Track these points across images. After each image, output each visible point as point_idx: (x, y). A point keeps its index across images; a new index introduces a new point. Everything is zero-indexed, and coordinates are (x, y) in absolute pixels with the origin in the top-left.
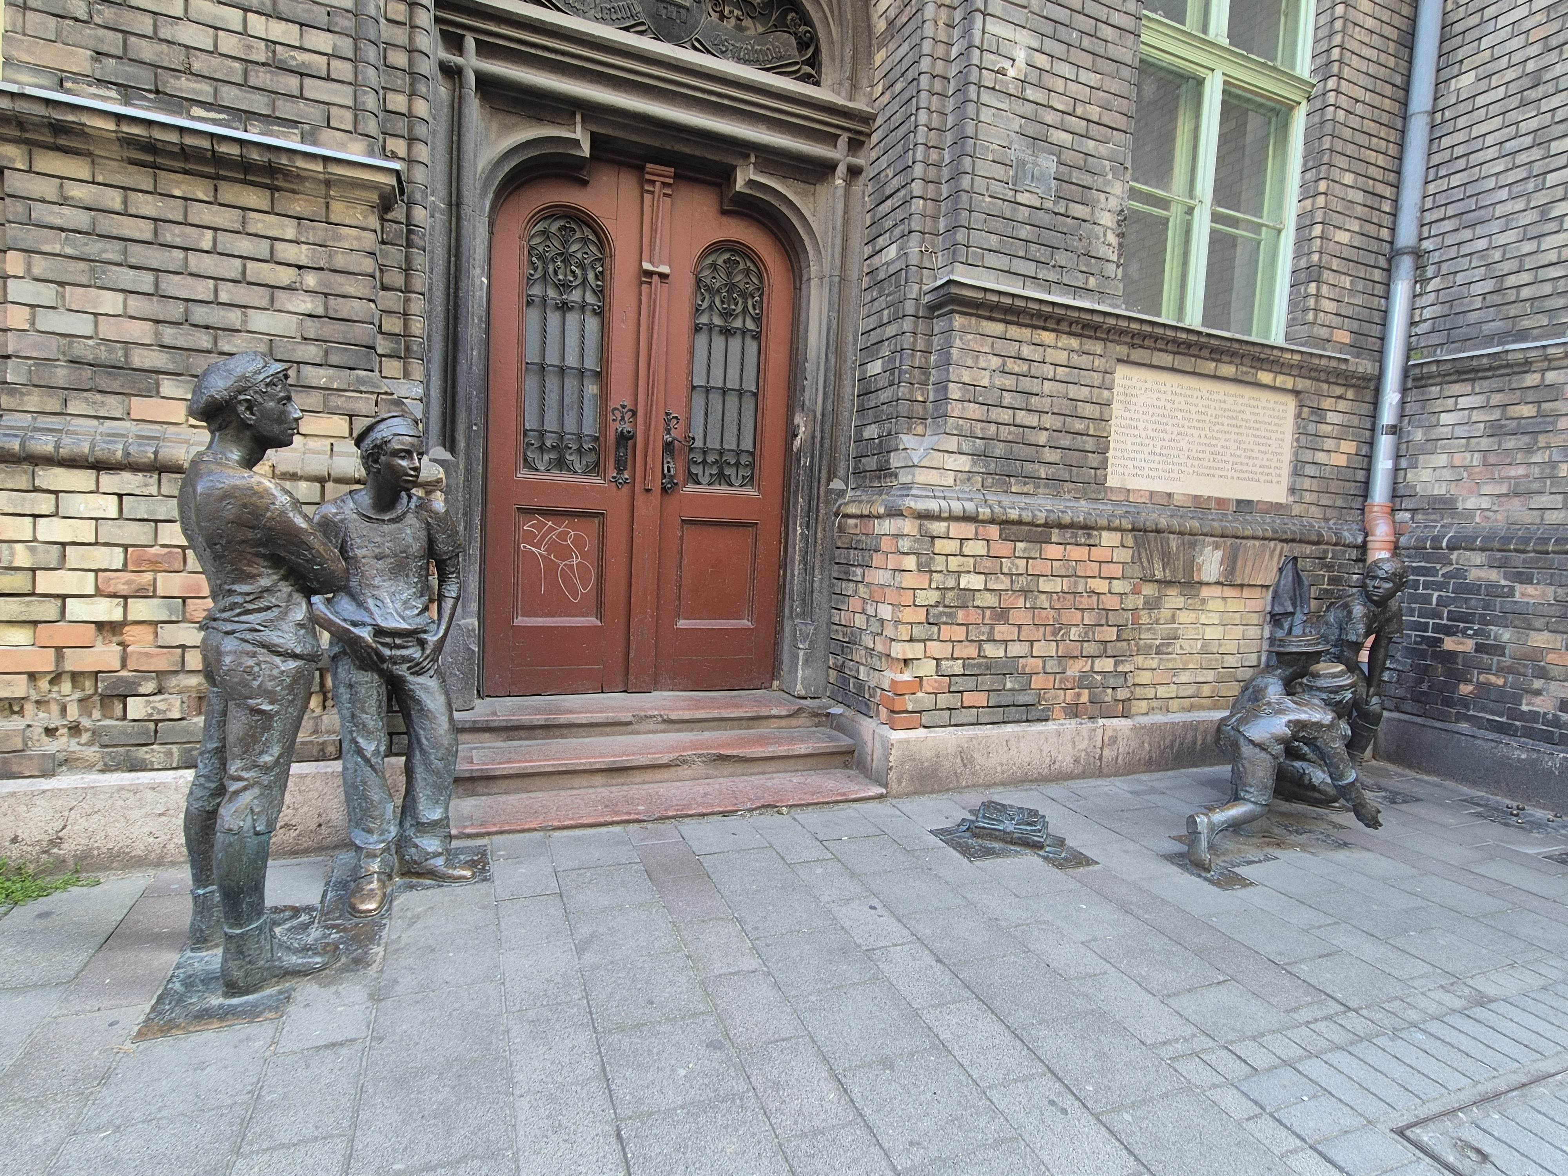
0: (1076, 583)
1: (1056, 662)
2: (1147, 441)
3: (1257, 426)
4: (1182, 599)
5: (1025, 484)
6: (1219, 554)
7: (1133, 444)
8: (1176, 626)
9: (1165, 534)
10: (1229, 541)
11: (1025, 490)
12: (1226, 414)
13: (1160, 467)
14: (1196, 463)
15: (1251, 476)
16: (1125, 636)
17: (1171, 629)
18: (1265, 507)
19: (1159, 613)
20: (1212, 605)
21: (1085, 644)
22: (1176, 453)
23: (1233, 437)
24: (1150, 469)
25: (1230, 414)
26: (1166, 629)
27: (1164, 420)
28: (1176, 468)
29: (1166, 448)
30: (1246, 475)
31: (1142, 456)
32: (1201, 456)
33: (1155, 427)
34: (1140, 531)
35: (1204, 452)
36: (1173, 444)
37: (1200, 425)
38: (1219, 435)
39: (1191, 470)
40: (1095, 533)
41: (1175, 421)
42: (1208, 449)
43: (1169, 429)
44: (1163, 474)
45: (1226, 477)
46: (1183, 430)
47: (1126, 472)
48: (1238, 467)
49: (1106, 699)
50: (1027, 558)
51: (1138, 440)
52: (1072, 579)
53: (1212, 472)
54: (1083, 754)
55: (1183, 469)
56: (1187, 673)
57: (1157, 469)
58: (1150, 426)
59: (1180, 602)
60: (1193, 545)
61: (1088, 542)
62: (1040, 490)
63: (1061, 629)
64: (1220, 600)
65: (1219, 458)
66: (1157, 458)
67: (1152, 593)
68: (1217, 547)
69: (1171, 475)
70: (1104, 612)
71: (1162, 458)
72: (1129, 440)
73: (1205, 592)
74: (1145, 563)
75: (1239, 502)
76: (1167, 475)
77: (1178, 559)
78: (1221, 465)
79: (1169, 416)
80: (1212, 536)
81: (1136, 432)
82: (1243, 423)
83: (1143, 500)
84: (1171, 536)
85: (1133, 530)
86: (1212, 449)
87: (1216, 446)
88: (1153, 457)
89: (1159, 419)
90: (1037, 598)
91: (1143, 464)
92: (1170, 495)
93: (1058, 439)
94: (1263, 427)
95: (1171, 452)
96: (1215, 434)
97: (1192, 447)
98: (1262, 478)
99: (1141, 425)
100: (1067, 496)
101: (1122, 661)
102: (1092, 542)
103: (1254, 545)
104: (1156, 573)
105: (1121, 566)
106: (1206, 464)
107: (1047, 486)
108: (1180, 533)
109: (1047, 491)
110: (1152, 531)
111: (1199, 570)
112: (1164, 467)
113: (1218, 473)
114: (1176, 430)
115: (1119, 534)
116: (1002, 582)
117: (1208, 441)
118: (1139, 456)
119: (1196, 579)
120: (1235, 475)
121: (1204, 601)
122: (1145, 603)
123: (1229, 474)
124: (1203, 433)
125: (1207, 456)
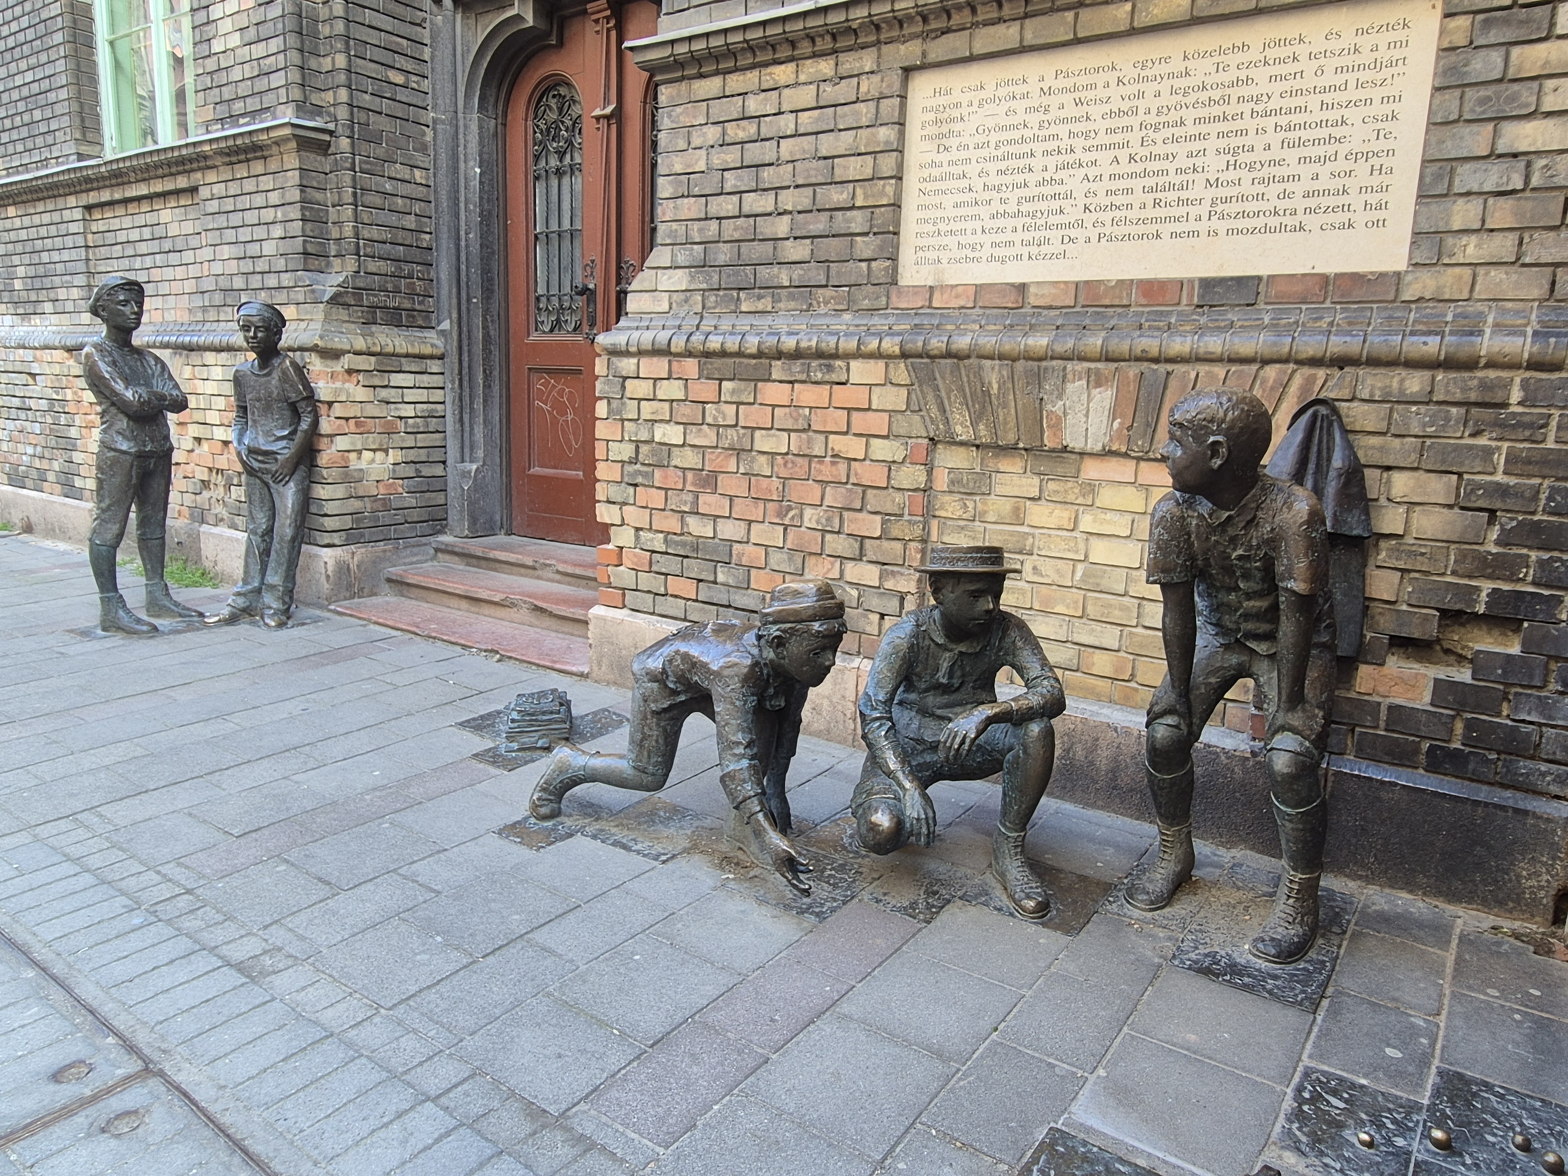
0: (810, 441)
1: (785, 556)
2: (987, 196)
3: (1299, 101)
4: (1036, 480)
7: (956, 206)
8: (1024, 529)
10: (1132, 370)
12: (1191, 99)
13: (1020, 236)
14: (1107, 216)
15: (1273, 221)
16: (895, 533)
17: (1012, 534)
18: (1299, 288)
19: (984, 503)
22: (1055, 205)
23: (1212, 144)
24: (994, 245)
25: (1204, 96)
26: (1001, 532)
27: (1026, 148)
28: (1055, 235)
29: (1028, 200)
30: (1259, 222)
31: (978, 225)
32: (1119, 200)
33: (1003, 165)
34: (920, 356)
35: (1129, 191)
36: (1047, 190)
37: (1117, 138)
38: (1171, 148)
39: (1093, 234)
40: (839, 363)
41: (1052, 145)
42: (1137, 184)
43: (1037, 163)
44: (1025, 251)
45: (1195, 234)
46: (1070, 158)
47: (944, 256)
48: (1234, 208)
50: (738, 404)
51: (967, 197)
52: (804, 436)
53: (1152, 229)
54: (826, 703)
55: (1073, 233)
56: (1052, 620)
57: (1010, 244)
58: (992, 167)
59: (1030, 485)
60: (1038, 378)
63: (790, 508)
64: (1131, 489)
65: (1172, 196)
66: (1010, 223)
67: (965, 465)
68: (1096, 381)
69: (1044, 249)
70: (860, 490)
71: (1019, 222)
72: (948, 201)
73: (1092, 470)
74: (935, 412)
75: (1208, 284)
76: (1034, 250)
77: (1005, 406)
78: (1181, 211)
79: (1035, 138)
80: (1082, 359)
81: (964, 183)
82: (1247, 108)
83: (962, 303)
84: (987, 363)
85: (904, 355)
86: (1150, 182)
87: (1165, 172)
88: (1000, 223)
89: (1012, 149)
90: (753, 460)
91: (979, 238)
92: (1022, 288)
93: (807, 223)
94: (1313, 101)
95: (1043, 206)
96: (1160, 149)
97: (1093, 186)
98: (1312, 222)
99: (972, 170)
100: (823, 310)
102: (834, 377)
104: (959, 429)
105: (886, 416)
106: (1132, 215)
107: (791, 297)
109: (792, 304)
110: (942, 357)
112: (1028, 236)
113: (1166, 229)
114: (1052, 162)
115: (881, 364)
116: (706, 436)
117: (1138, 168)
118: (970, 225)
119: (1049, 442)
120: (1222, 226)
121: (1091, 488)
122: (952, 482)
123: (1203, 226)
124: (1123, 155)
125: (1139, 197)
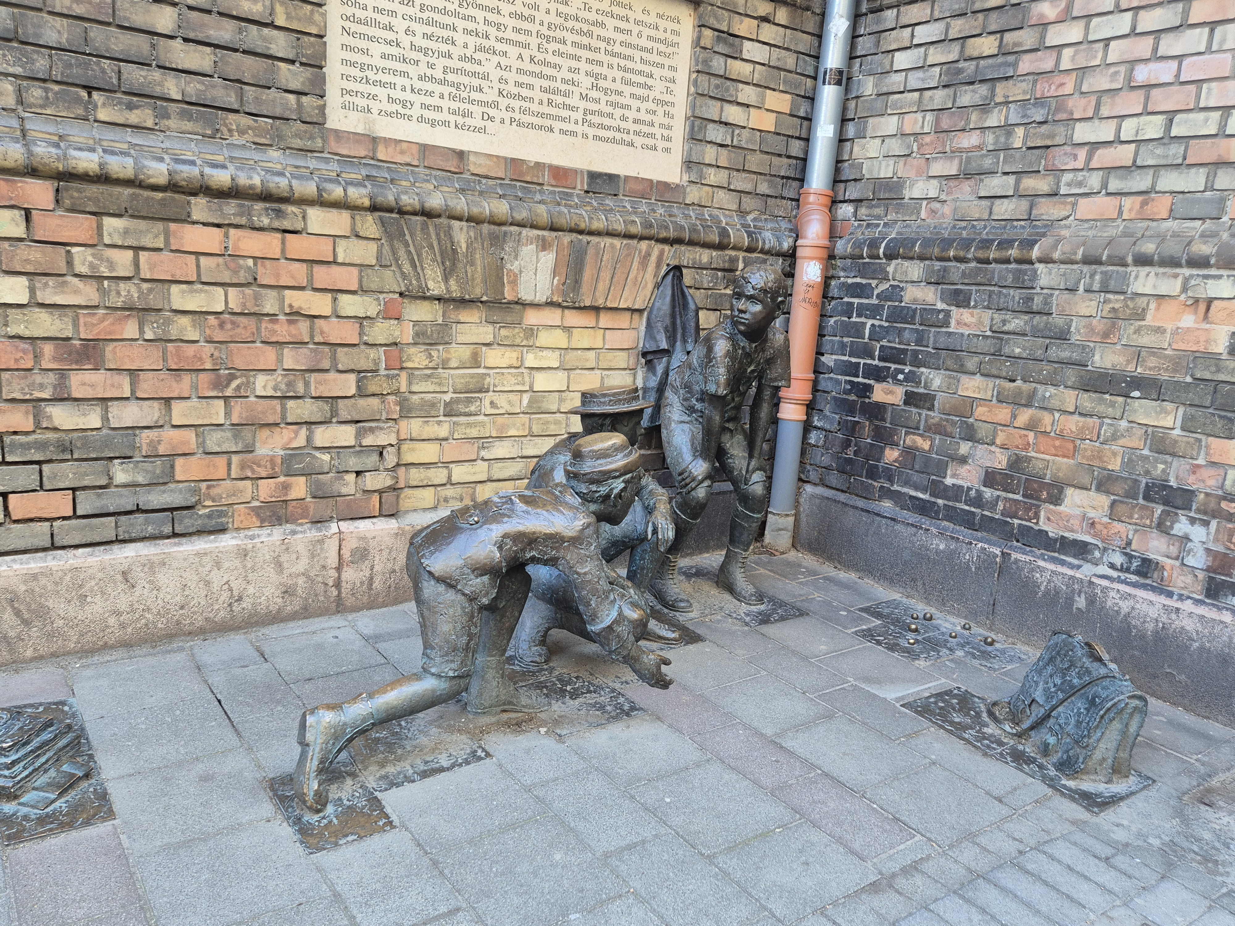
0: (257, 297)
1: (229, 434)
2: (414, 55)
3: (628, 52)
4: (490, 328)
5: (130, 107)
6: (548, 259)
7: (384, 56)
8: (481, 371)
9: (443, 220)
10: (567, 238)
11: (134, 117)
12: (570, 24)
13: (445, 104)
14: (516, 104)
15: (618, 136)
16: (372, 388)
17: (472, 376)
18: (640, 187)
19: (448, 352)
20: (544, 338)
21: (291, 404)
22: (476, 82)
23: (584, 66)
24: (424, 106)
25: (578, 26)
26: (463, 376)
27: (448, 20)
28: (477, 110)
29: (455, 71)
30: (610, 134)
31: (407, 82)
32: (525, 92)
33: (429, 30)
34: (390, 210)
35: (531, 87)
36: (468, 66)
37: (521, 38)
38: (558, 60)
39: (507, 116)
40: (291, 209)
41: (471, 26)
42: (538, 83)
43: (460, 38)
44: (452, 118)
45: (574, 134)
46: (486, 43)
47: (375, 106)
48: (596, 119)
49: (344, 490)
50: (137, 249)
51: (394, 51)
52: (248, 291)
53: (548, 123)
54: (301, 581)
55: (492, 112)
56: (507, 443)
57: (439, 109)
58: (420, 29)
59: (486, 333)
60: (497, 241)
61: (276, 224)
62: (172, 123)
63: (232, 377)
64: (559, 331)
65: (559, 99)
66: (438, 89)
67: (429, 317)
68: (544, 246)
69: (468, 121)
70: (327, 349)
71: (446, 90)
72: (376, 49)
73: (532, 317)
74: (407, 268)
75: (593, 176)
76: (460, 120)
77: (472, 264)
78: (565, 113)
79: (456, 14)
80: (533, 227)
81: (390, 36)
82: (603, 45)
83: (408, 160)
84: (456, 224)
85: (374, 208)
86: (546, 84)
87: (553, 78)
88: (429, 86)
89: (437, 17)
90: (168, 322)
91: (408, 96)
92: (461, 155)
93: (203, 25)
94: (637, 55)
95: (466, 80)
96: (550, 58)
97: (506, 75)
98: (639, 141)
99: (400, 25)
100: (237, 140)
101: (372, 430)
102: (286, 224)
103: (612, 246)
104: (431, 285)
105: (355, 271)
106: (535, 107)
107: (184, 115)
108: (470, 219)
109: (189, 126)
110: (415, 213)
111: (514, 283)
112: (454, 105)
113: (558, 125)
114: (472, 41)
115: (346, 215)
116: (77, 292)
117: (537, 69)
118: (400, 81)
119: (509, 295)
120: (591, 132)
121: (531, 332)
122: (417, 334)
123: (579, 129)
124: (526, 54)
125: (537, 94)
